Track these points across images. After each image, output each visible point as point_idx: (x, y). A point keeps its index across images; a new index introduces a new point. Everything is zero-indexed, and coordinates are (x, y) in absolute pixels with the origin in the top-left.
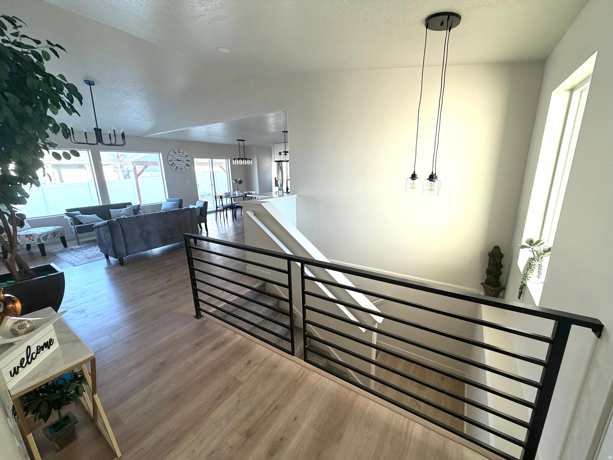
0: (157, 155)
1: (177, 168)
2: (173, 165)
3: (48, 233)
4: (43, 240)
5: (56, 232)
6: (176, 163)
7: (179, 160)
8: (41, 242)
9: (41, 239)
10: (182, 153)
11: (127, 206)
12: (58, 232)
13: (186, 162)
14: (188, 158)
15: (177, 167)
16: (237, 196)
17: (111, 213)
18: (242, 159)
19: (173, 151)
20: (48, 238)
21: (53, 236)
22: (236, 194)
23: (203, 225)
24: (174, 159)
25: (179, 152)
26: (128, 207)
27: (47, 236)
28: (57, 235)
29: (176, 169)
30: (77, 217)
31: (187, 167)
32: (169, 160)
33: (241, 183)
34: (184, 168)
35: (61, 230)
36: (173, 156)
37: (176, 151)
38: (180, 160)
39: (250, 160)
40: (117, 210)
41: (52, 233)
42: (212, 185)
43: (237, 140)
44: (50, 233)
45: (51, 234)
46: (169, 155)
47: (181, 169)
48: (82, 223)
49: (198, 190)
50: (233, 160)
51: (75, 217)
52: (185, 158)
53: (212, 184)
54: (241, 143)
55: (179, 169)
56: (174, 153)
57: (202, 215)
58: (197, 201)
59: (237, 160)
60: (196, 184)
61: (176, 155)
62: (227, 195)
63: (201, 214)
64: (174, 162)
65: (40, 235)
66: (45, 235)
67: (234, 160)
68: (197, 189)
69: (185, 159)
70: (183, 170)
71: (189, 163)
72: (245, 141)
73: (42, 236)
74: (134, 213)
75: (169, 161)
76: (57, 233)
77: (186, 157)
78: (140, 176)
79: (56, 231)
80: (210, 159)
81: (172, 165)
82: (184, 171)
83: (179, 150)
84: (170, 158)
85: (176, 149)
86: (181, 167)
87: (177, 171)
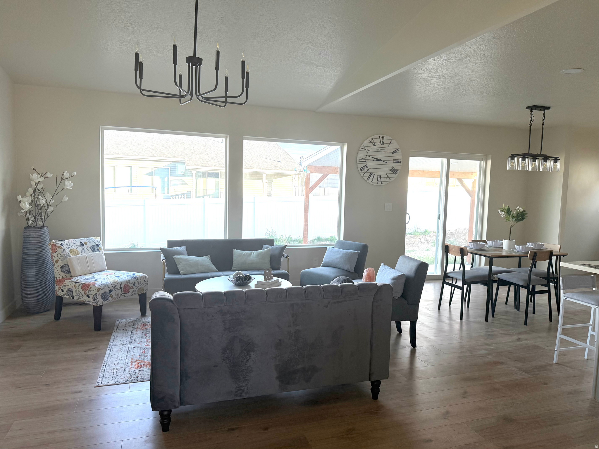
0: (339, 148)
1: (372, 175)
2: (365, 170)
3: (116, 286)
4: (102, 299)
5: (132, 285)
6: (372, 166)
7: (378, 160)
8: (98, 303)
9: (99, 297)
10: (386, 145)
11: (265, 246)
12: (134, 284)
13: (391, 164)
14: (397, 156)
15: (371, 174)
16: (504, 254)
17: (235, 257)
18: (535, 157)
19: (371, 140)
20: (111, 296)
21: (123, 292)
22: (502, 248)
23: (406, 325)
24: (368, 158)
25: (382, 143)
26: (266, 249)
27: (111, 291)
28: (131, 291)
29: (369, 178)
30: (175, 258)
31: (392, 175)
32: (359, 158)
33: (523, 219)
34: (385, 176)
35: (142, 281)
36: (369, 150)
37: (375, 141)
38: (380, 160)
39: (556, 159)
40: (245, 252)
41: (122, 286)
42: (439, 218)
43: (527, 108)
44: (118, 286)
45: (120, 287)
46: (360, 149)
47: (379, 179)
48: (178, 273)
49: (407, 226)
50: (509, 159)
51: (173, 259)
52: (391, 155)
53: (439, 215)
54: (538, 114)
55: (375, 179)
56: (371, 145)
57: (406, 299)
58: (401, 259)
59: (520, 160)
60: (406, 213)
61: (374, 149)
62: (478, 248)
63: (403, 296)
64: (367, 162)
65: (99, 289)
66: (107, 290)
67: (513, 157)
68: (405, 224)
69: (390, 158)
70: (383, 179)
71: (397, 166)
72: (549, 108)
73: (102, 292)
74: (270, 262)
75: (358, 160)
76: (132, 288)
77: (393, 153)
78: (314, 191)
79: (131, 282)
80: (445, 160)
81: (362, 169)
82: (384, 183)
83: (383, 137)
84: (362, 154)
85: (377, 136)
86: (379, 174)
87: (370, 182)
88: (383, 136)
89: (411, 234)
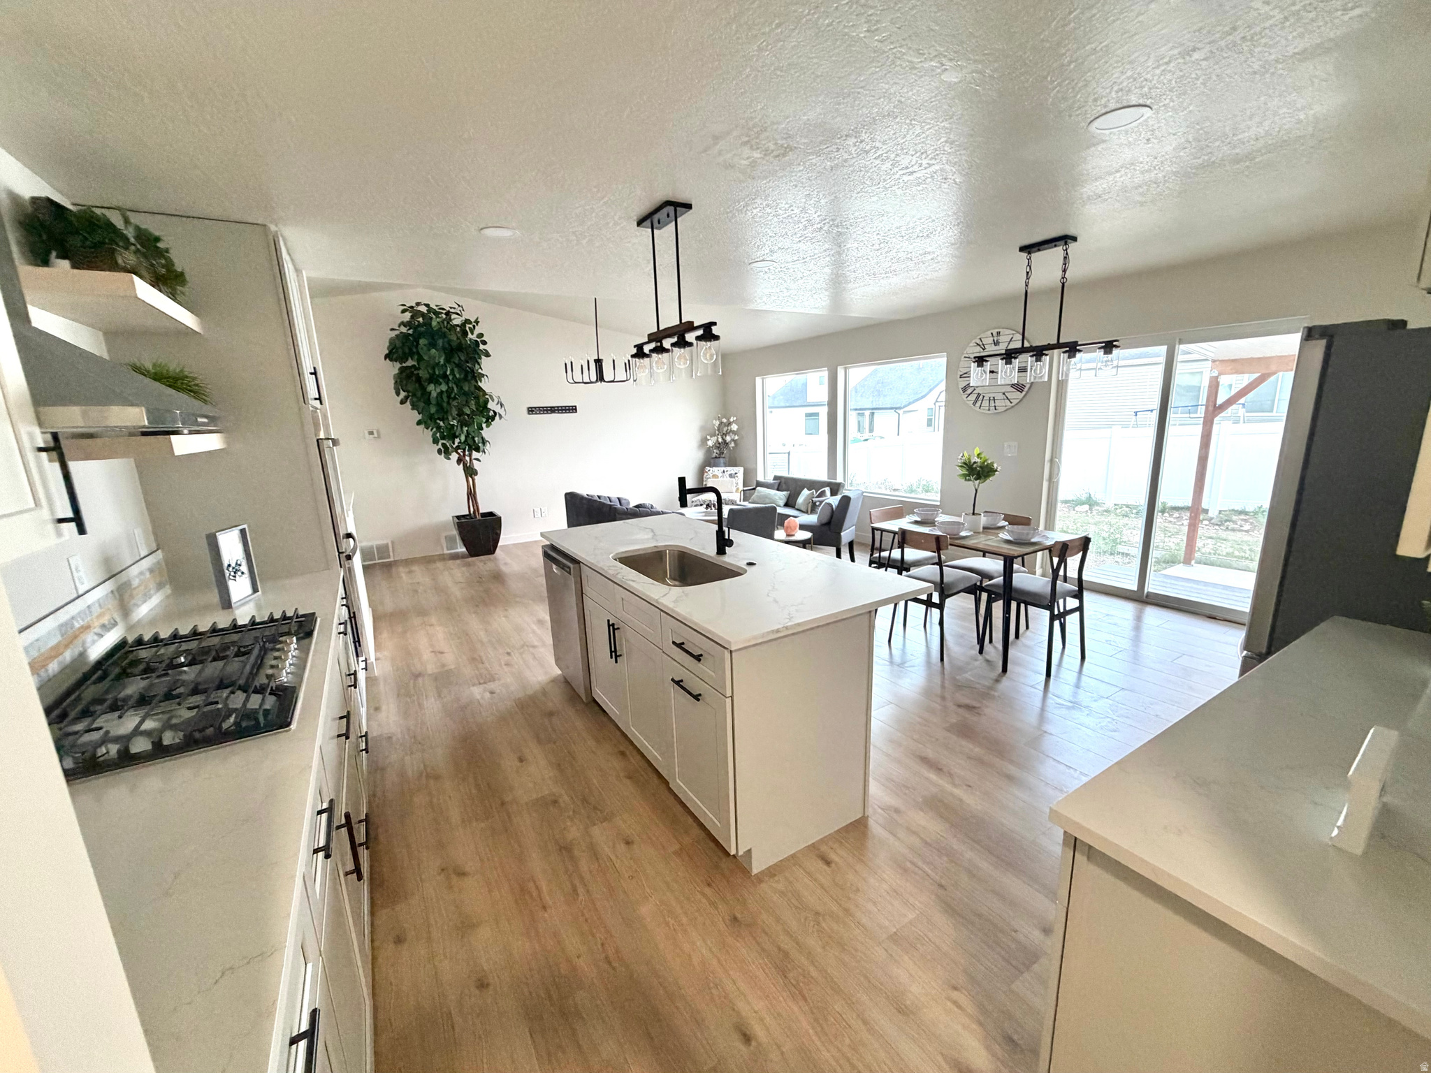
1: (981, 397)
2: (969, 391)
10: (1003, 347)
15: (979, 395)
19: (978, 342)
25: (997, 344)
29: (974, 404)
31: (1013, 394)
34: (1002, 396)
37: (985, 341)
46: (961, 359)
47: (992, 402)
55: (986, 403)
56: (978, 349)
64: (972, 379)
70: (998, 403)
81: (964, 389)
82: (1000, 409)
83: (998, 333)
84: (964, 366)
85: (989, 333)
86: (992, 395)
87: (978, 409)
88: (998, 330)
89: (1066, 502)
